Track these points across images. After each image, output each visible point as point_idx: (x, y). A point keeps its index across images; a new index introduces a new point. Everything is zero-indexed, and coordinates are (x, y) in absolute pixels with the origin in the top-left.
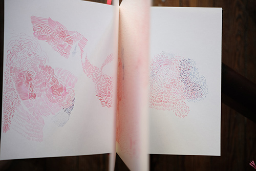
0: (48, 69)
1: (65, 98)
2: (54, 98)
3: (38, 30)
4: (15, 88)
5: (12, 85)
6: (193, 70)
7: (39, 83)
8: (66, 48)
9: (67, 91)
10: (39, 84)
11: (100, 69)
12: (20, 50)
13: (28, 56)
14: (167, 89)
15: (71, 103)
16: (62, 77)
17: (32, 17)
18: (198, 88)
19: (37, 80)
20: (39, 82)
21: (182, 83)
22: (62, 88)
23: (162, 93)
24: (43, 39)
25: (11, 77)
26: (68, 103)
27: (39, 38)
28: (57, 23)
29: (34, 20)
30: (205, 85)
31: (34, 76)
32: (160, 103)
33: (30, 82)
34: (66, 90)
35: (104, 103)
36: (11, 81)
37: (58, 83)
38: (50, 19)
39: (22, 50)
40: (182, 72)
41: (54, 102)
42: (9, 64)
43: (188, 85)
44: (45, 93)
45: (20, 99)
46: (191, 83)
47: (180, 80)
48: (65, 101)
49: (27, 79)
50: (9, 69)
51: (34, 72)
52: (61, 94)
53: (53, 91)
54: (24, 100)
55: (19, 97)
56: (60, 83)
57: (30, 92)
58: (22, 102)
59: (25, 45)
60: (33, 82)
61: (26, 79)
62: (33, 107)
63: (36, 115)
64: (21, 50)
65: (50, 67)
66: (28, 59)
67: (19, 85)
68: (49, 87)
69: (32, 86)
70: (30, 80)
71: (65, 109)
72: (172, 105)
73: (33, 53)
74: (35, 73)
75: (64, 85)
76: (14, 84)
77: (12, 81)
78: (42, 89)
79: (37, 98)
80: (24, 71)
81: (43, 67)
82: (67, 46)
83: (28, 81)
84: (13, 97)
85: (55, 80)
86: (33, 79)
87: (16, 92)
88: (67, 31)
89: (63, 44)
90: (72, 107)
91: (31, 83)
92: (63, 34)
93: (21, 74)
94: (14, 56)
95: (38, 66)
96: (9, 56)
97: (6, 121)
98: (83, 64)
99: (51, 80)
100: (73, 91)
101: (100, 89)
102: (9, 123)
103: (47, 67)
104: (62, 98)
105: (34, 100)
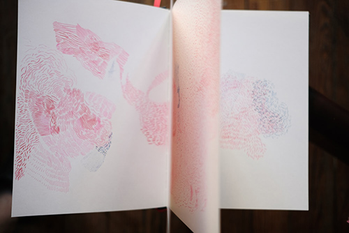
0: (75, 93)
1: (99, 132)
2: (84, 133)
3: (62, 41)
4: (32, 120)
5: (28, 114)
6: (270, 94)
8: (99, 65)
9: (101, 123)
10: (64, 114)
11: (146, 94)
12: (38, 68)
13: (49, 76)
14: (236, 120)
15: (107, 139)
16: (94, 104)
17: (55, 24)
18: (278, 119)
19: (61, 108)
20: (64, 111)
21: (256, 113)
22: (94, 120)
23: (229, 126)
24: (70, 53)
25: (27, 103)
26: (103, 139)
27: (65, 51)
28: (89, 31)
29: (58, 27)
30: (286, 115)
31: (58, 102)
32: (227, 140)
33: (51, 111)
34: (99, 122)
35: (151, 139)
36: (26, 110)
37: (90, 112)
38: (78, 27)
39: (42, 68)
40: (256, 98)
41: (84, 138)
42: (23, 86)
43: (264, 116)
44: (72, 126)
45: (38, 134)
46: (268, 113)
47: (254, 108)
48: (99, 137)
49: (48, 107)
50: (24, 93)
51: (57, 97)
52: (93, 127)
53: (82, 123)
54: (43, 135)
55: (37, 131)
56: (92, 112)
57: (52, 125)
58: (41, 138)
59: (45, 61)
60: (56, 111)
61: (46, 106)
62: (56, 144)
63: (60, 156)
64: (40, 67)
65: (79, 91)
66: (49, 79)
67: (38, 115)
68: (77, 117)
69: (54, 117)
70: (51, 109)
71: (99, 147)
72: (243, 141)
73: (56, 71)
74: (59, 99)
75: (97, 116)
76: (30, 114)
77: (28, 109)
78: (68, 120)
79: (61, 132)
80: (43, 97)
81: (69, 90)
82: (102, 62)
83: (49, 109)
84: (29, 131)
85: (85, 109)
86: (56, 107)
87: (33, 124)
88: (101, 42)
89: (96, 59)
90: (108, 145)
91: (54, 113)
92: (96, 46)
93: (39, 100)
94: (30, 76)
95: (62, 89)
96: (24, 76)
97: (20, 164)
98: (122, 87)
99: (80, 109)
100: (110, 124)
101: (145, 121)
102: (23, 167)
103: (74, 90)
104: (95, 132)
105: (58, 135)
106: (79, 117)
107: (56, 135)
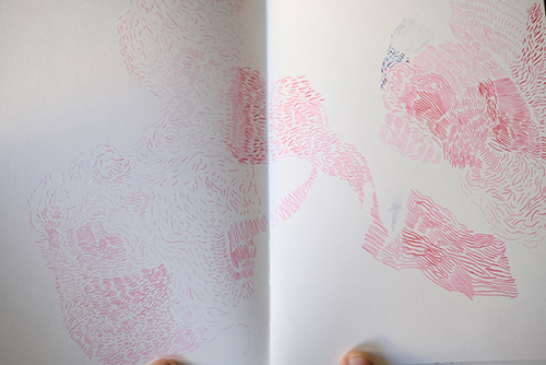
0: (459, 159)
1: (407, 88)
2: (434, 85)
3: (496, 260)
4: (529, 106)
5: (537, 115)
7: (475, 122)
8: (421, 220)
9: (404, 105)
10: (475, 118)
11: (319, 169)
12: (533, 202)
13: (512, 188)
15: (389, 76)
16: (421, 140)
19: (481, 129)
20: (476, 125)
22: (418, 111)
24: (480, 236)
26: (398, 75)
27: (486, 240)
28: (449, 288)
29: (507, 287)
31: (489, 140)
33: (498, 123)
34: (408, 107)
35: (302, 85)
37: (429, 124)
38: (470, 294)
39: (526, 202)
41: (434, 78)
44: (458, 97)
45: (515, 80)
48: (407, 80)
49: (505, 129)
51: (491, 148)
52: (419, 98)
53: (440, 103)
54: (506, 80)
55: (518, 86)
56: (424, 125)
57: (493, 98)
58: (509, 76)
59: (523, 217)
60: (492, 123)
61: (508, 131)
62: (480, 63)
63: (471, 44)
64: (529, 203)
65: (454, 163)
66: (510, 182)
67: (520, 116)
68: (452, 114)
69: (492, 112)
70: (498, 128)
71: (404, 60)
73: (501, 199)
74: (487, 146)
75: (414, 119)
76: (533, 117)
77: (539, 125)
78: (466, 108)
79: (476, 85)
80: (515, 149)
81: (471, 164)
82: (417, 226)
83: (502, 126)
84: (530, 86)
85: (438, 130)
86: (491, 130)
87: (526, 99)
88: (422, 268)
89: (429, 230)
90: (387, 65)
91: (494, 120)
92: (431, 257)
93: (522, 142)
95: (484, 165)
97: (537, 30)
98: (370, 178)
99: (448, 130)
100: (386, 104)
101: (315, 118)
102: (531, 25)
103: (463, 164)
104: (413, 88)
105: (481, 80)
106: (447, 113)
107: (484, 80)
